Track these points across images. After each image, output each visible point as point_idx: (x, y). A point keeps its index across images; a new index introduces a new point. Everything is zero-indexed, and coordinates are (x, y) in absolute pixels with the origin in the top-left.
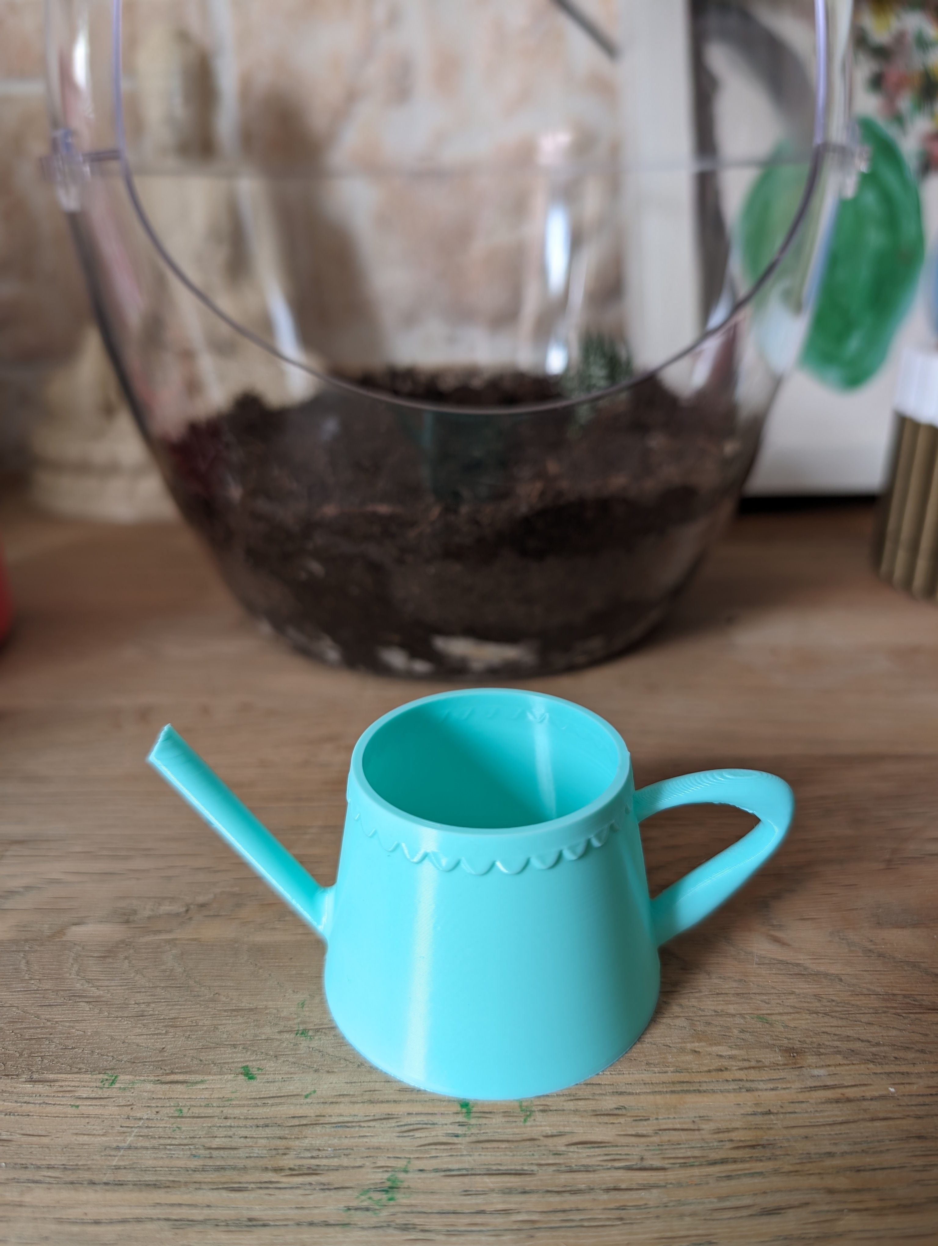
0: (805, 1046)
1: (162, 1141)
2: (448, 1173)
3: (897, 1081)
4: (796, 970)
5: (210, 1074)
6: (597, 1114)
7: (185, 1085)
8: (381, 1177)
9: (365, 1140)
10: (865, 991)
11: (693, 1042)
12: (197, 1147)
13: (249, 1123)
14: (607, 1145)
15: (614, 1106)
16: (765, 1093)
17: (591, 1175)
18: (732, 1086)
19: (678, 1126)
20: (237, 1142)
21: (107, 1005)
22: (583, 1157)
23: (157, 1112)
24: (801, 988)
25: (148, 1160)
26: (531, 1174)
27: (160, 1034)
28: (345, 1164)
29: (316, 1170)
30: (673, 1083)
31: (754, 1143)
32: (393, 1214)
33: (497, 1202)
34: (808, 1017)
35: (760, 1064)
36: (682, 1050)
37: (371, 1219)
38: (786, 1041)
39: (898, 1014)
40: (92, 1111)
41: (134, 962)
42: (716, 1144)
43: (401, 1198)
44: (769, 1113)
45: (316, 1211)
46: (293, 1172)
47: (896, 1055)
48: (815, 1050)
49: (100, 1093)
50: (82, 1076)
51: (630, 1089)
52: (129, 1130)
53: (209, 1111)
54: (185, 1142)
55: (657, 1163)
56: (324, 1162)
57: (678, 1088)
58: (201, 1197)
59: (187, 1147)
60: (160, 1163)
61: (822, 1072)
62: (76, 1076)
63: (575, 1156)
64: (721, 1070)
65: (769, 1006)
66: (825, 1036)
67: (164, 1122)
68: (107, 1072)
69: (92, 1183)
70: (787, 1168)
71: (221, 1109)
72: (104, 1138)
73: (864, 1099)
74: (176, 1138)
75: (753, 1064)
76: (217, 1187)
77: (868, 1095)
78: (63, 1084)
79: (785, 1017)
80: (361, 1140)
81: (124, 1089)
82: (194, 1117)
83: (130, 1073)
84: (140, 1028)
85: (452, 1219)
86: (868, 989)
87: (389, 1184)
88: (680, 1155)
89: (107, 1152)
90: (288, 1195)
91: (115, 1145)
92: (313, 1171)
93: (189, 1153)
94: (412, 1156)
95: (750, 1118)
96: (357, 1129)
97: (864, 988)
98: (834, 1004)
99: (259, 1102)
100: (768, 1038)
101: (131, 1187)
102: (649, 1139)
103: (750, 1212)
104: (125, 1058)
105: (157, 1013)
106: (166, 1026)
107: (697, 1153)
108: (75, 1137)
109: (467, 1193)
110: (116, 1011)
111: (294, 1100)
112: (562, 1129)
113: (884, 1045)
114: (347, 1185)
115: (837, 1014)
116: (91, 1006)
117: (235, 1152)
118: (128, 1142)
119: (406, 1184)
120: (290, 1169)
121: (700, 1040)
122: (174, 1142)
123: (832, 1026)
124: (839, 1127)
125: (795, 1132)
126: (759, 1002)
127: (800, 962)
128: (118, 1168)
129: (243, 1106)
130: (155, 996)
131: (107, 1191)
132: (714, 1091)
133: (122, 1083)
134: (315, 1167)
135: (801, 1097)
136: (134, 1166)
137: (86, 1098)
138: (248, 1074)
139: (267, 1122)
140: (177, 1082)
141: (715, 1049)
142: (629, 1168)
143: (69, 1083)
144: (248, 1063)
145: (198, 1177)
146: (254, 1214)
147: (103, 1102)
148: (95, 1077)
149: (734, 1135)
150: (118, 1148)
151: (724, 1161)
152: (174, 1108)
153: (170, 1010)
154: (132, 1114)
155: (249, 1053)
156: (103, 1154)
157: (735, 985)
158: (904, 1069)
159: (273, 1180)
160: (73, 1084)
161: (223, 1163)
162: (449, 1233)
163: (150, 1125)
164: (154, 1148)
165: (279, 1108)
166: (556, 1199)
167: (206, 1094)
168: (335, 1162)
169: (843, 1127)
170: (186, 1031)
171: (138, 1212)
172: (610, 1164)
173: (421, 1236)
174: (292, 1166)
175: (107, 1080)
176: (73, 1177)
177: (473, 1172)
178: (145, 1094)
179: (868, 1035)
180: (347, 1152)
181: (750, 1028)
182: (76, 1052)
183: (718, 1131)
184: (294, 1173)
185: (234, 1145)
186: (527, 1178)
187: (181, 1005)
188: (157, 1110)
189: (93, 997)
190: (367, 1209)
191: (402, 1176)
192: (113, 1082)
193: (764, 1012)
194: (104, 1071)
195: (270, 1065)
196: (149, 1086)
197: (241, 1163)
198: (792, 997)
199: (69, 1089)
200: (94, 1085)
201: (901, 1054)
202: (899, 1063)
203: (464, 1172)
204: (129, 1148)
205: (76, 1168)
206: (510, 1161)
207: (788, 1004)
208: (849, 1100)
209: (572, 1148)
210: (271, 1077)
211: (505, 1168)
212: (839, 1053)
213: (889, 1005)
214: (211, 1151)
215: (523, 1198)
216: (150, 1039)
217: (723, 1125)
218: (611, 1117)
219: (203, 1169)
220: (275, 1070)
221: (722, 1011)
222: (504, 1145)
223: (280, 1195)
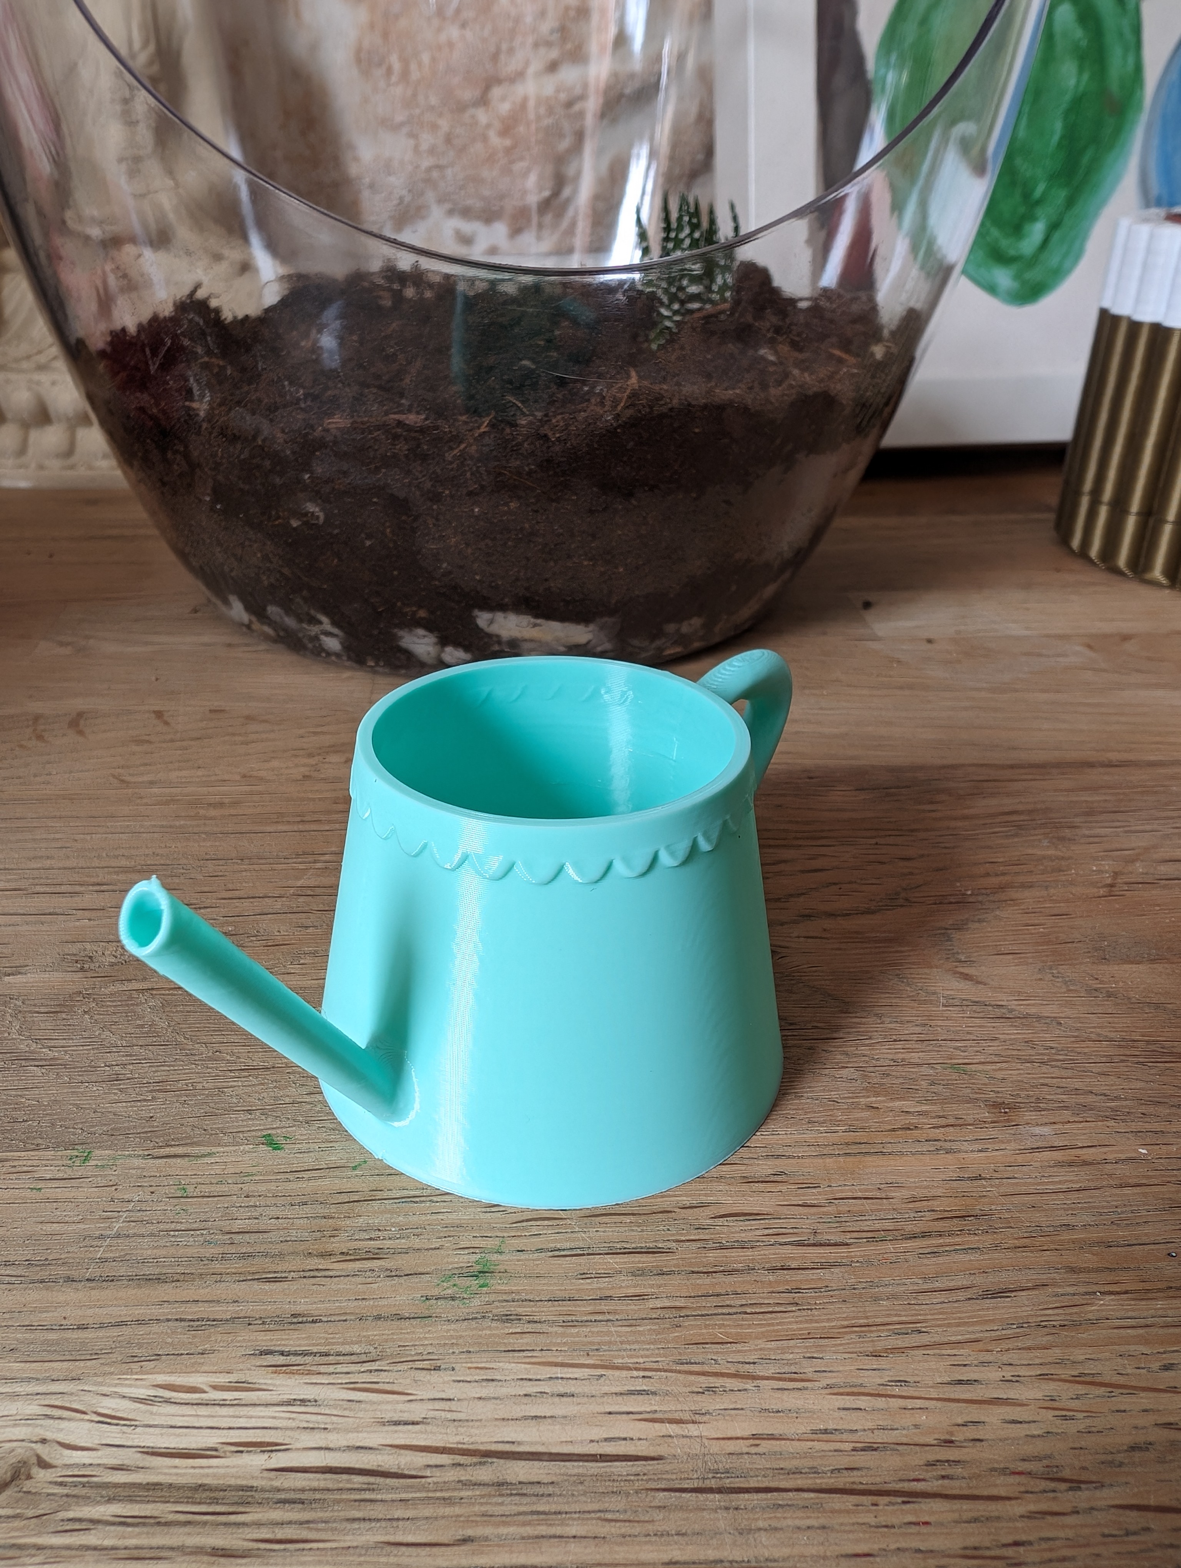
0: (1019, 1100)
1: (162, 1226)
2: (557, 1253)
3: (1148, 1141)
4: (999, 1012)
5: (219, 1145)
6: (748, 1181)
7: (187, 1159)
8: (465, 1259)
9: (440, 1217)
10: (1093, 1036)
11: (868, 1097)
12: (212, 1232)
13: (280, 1201)
14: (766, 1217)
15: (771, 1171)
16: (971, 1155)
17: (749, 1253)
18: (926, 1147)
19: (860, 1194)
20: (265, 1223)
21: (65, 1068)
22: (737, 1230)
23: (152, 1193)
24: (1008, 1034)
25: (146, 1248)
26: (669, 1251)
27: (145, 1100)
28: (417, 1246)
29: (377, 1254)
30: (847, 1144)
31: (964, 1214)
32: (489, 1303)
33: (627, 1285)
34: (1019, 1066)
35: (960, 1122)
36: (855, 1106)
37: (460, 1310)
38: (992, 1095)
39: (1142, 1063)
40: (59, 1193)
41: (96, 1017)
42: (912, 1215)
43: (496, 1283)
44: (980, 1178)
45: (384, 1302)
46: (347, 1256)
47: (1143, 1111)
48: (1033, 1105)
49: (69, 1173)
50: (41, 1153)
51: (789, 1151)
52: (116, 1214)
53: (224, 1188)
54: (195, 1226)
55: (834, 1238)
56: (388, 1243)
57: (854, 1149)
58: (222, 1290)
59: (198, 1232)
60: (163, 1252)
61: (1046, 1130)
62: (32, 1153)
63: (725, 1229)
64: (909, 1129)
65: (966, 1054)
66: (1046, 1089)
67: (161, 1204)
68: (76, 1147)
69: (70, 1280)
70: (1012, 1243)
71: (240, 1186)
72: (81, 1226)
73: (1106, 1161)
74: (181, 1223)
75: (952, 1121)
76: (244, 1278)
77: (1111, 1157)
78: (16, 1163)
79: (988, 1067)
80: (435, 1217)
81: (103, 1166)
82: (203, 1197)
83: (109, 1148)
84: (115, 1094)
85: (568, 1307)
86: (1099, 1035)
87: (478, 1268)
88: (866, 1229)
89: (87, 1243)
90: (343, 1284)
91: (98, 1233)
92: (374, 1255)
93: (202, 1239)
94: (506, 1235)
95: (955, 1184)
96: (428, 1204)
97: (1092, 1033)
98: (1053, 1051)
99: (291, 1177)
100: (969, 1091)
101: (125, 1282)
102: (822, 1209)
103: (968, 1294)
104: (98, 1130)
105: (137, 1076)
106: (151, 1091)
107: (888, 1225)
108: (40, 1226)
109: (584, 1276)
110: (79, 1076)
111: (337, 1172)
112: (704, 1199)
113: (1126, 1099)
114: (420, 1270)
115: (1059, 1063)
116: (44, 1071)
117: (265, 1236)
118: (115, 1229)
119: (501, 1268)
120: (342, 1253)
121: (877, 1095)
122: (179, 1227)
123: (1053, 1078)
124: (1076, 1195)
125: (1016, 1200)
126: (951, 1050)
127: (1003, 1003)
128: (105, 1260)
129: (270, 1181)
130: (131, 1056)
131: (93, 1288)
132: (902, 1154)
133: (99, 1160)
134: (376, 1251)
135: (1020, 1159)
136: (127, 1258)
137: (50, 1179)
138: (271, 1142)
139: (305, 1199)
140: (175, 1156)
141: (897, 1103)
142: (800, 1244)
143: (25, 1163)
144: (269, 1132)
145: (217, 1266)
146: (299, 1309)
147: (74, 1183)
148: (59, 1153)
149: (934, 1204)
150: (101, 1237)
151: (925, 1235)
152: (176, 1187)
153: (155, 1072)
154: (117, 1195)
155: (269, 1119)
156: (81, 1245)
157: (918, 1029)
158: (1157, 1127)
159: (320, 1267)
160: (30, 1163)
161: (250, 1250)
162: (566, 1324)
163: (144, 1209)
164: (152, 1235)
165: (319, 1182)
166: (707, 1280)
167: (218, 1169)
168: (403, 1243)
169: (1081, 1195)
170: (181, 1096)
171: (139, 1312)
172: (772, 1240)
173: (530, 1327)
174: (345, 1250)
175: (77, 1156)
176: (44, 1274)
177: (590, 1251)
178: (134, 1172)
179: (1103, 1088)
180: (418, 1231)
181: (943, 1080)
182: (29, 1125)
183: (914, 1200)
184: (348, 1258)
185: (262, 1228)
186: (664, 1257)
187: (169, 1066)
188: (152, 1189)
189: (45, 1060)
190: (453, 1299)
191: (495, 1257)
192: (86, 1159)
193: (960, 1061)
194: (73, 1145)
195: (300, 1132)
196: (137, 1162)
197: (275, 1249)
198: (996, 1043)
199: (25, 1169)
200: (60, 1163)
201: (1151, 1109)
202: (1149, 1120)
203: (579, 1252)
204: (118, 1236)
205: (46, 1263)
206: (636, 1237)
207: (991, 1052)
208: (1085, 1163)
209: (720, 1221)
210: (304, 1147)
211: (633, 1245)
212: (1066, 1108)
213: (1128, 1053)
214: (232, 1236)
215: (660, 1280)
216: (131, 1107)
217: (919, 1193)
218: (769, 1185)
219: (224, 1257)
220: (308, 1139)
221: (903, 1060)
222: (627, 1219)
223: (333, 1284)
